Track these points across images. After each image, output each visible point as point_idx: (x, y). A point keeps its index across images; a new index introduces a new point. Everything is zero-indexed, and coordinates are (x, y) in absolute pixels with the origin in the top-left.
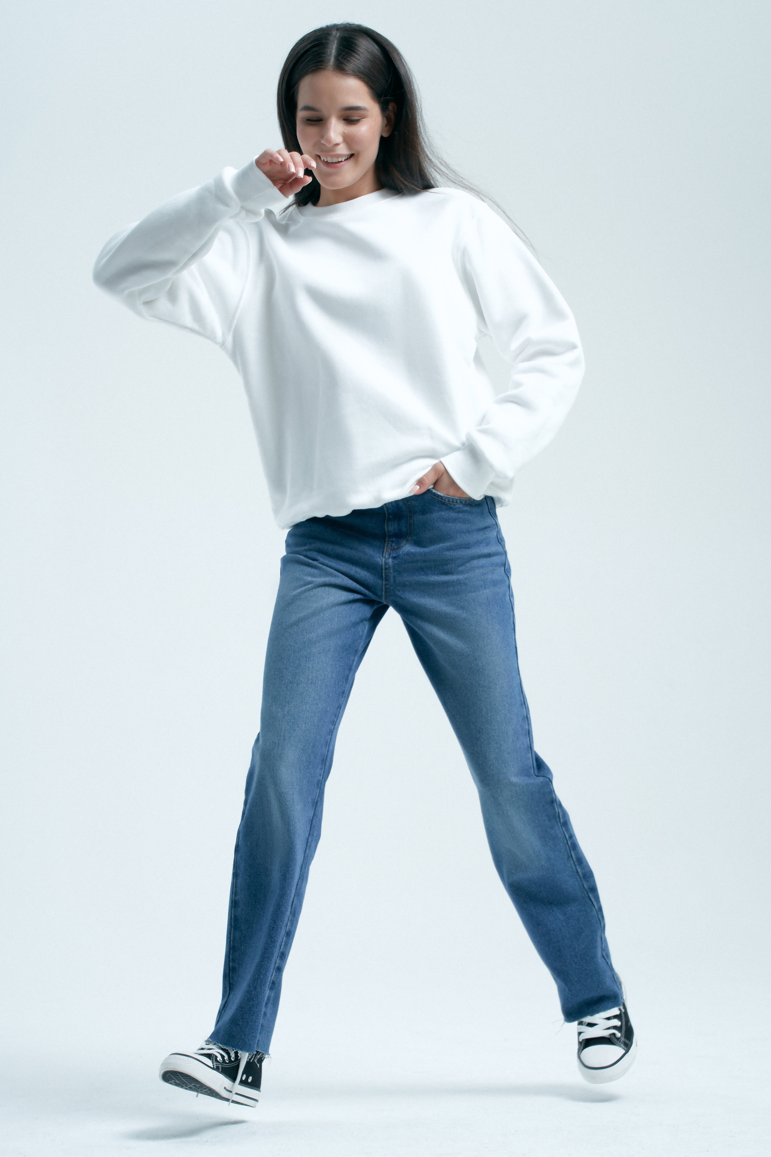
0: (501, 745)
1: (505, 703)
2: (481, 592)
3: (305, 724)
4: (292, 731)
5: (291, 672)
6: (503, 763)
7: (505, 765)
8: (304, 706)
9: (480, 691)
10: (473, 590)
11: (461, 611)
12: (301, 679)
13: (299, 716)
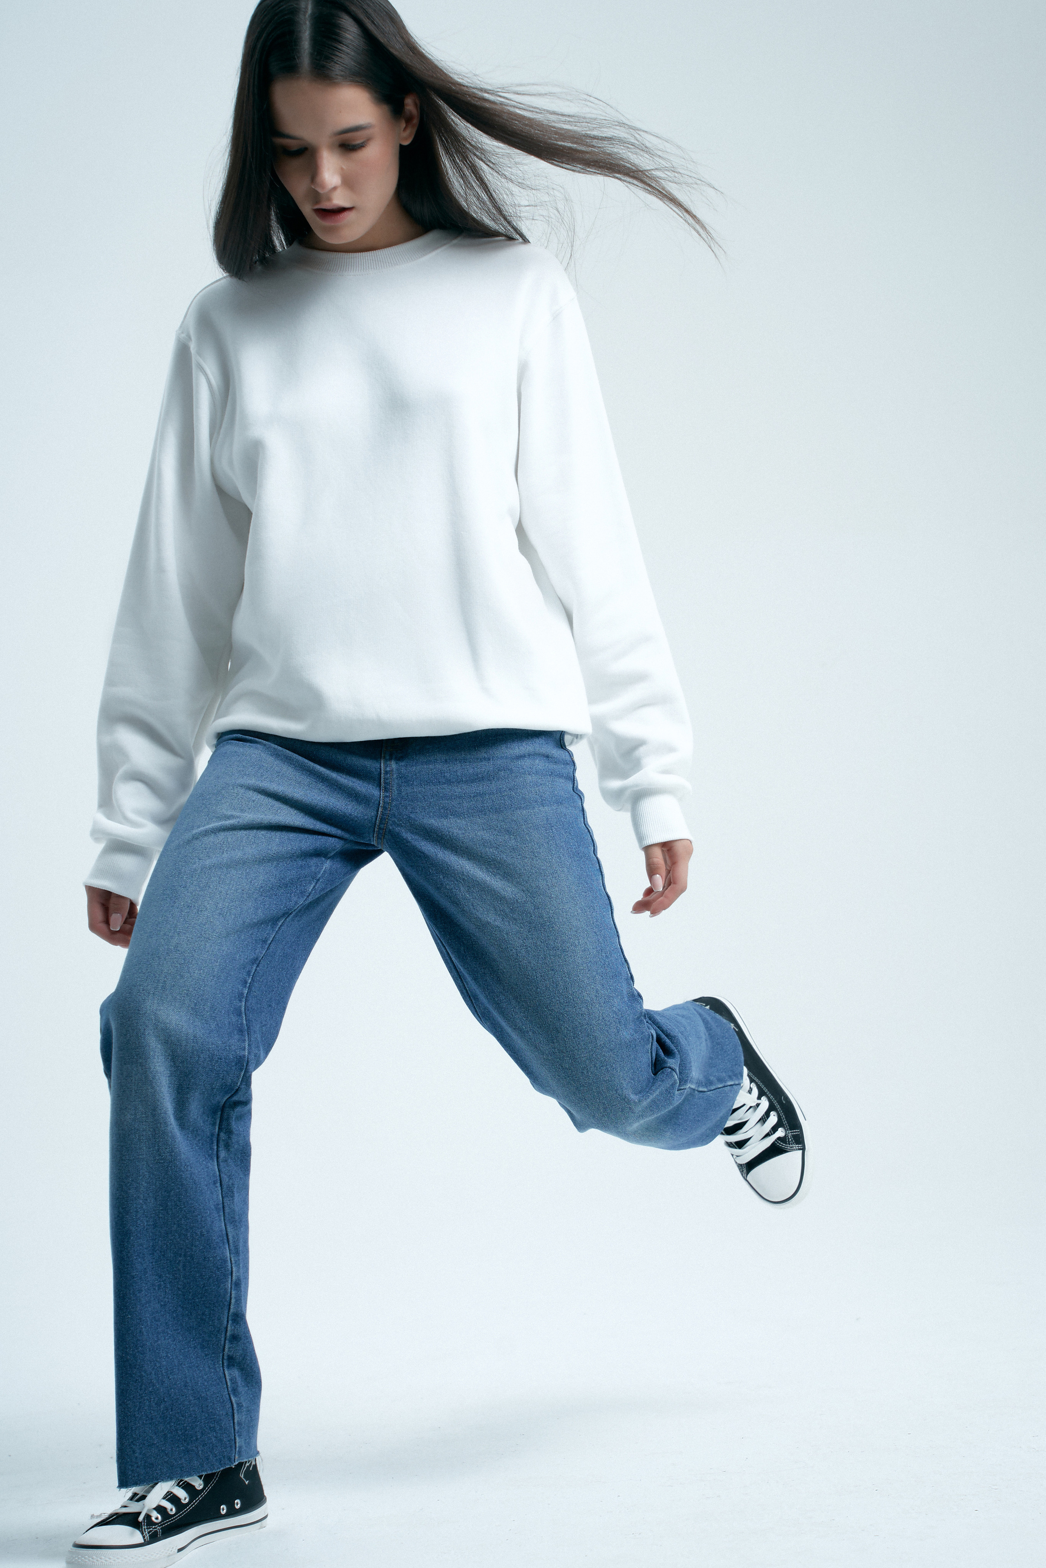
0: (595, 1037)
1: (595, 973)
2: (536, 810)
3: (200, 970)
4: (178, 977)
5: (191, 893)
6: (602, 1066)
7: (607, 1069)
8: (203, 943)
9: (550, 955)
10: (523, 806)
11: (507, 837)
12: (206, 904)
13: (193, 956)
